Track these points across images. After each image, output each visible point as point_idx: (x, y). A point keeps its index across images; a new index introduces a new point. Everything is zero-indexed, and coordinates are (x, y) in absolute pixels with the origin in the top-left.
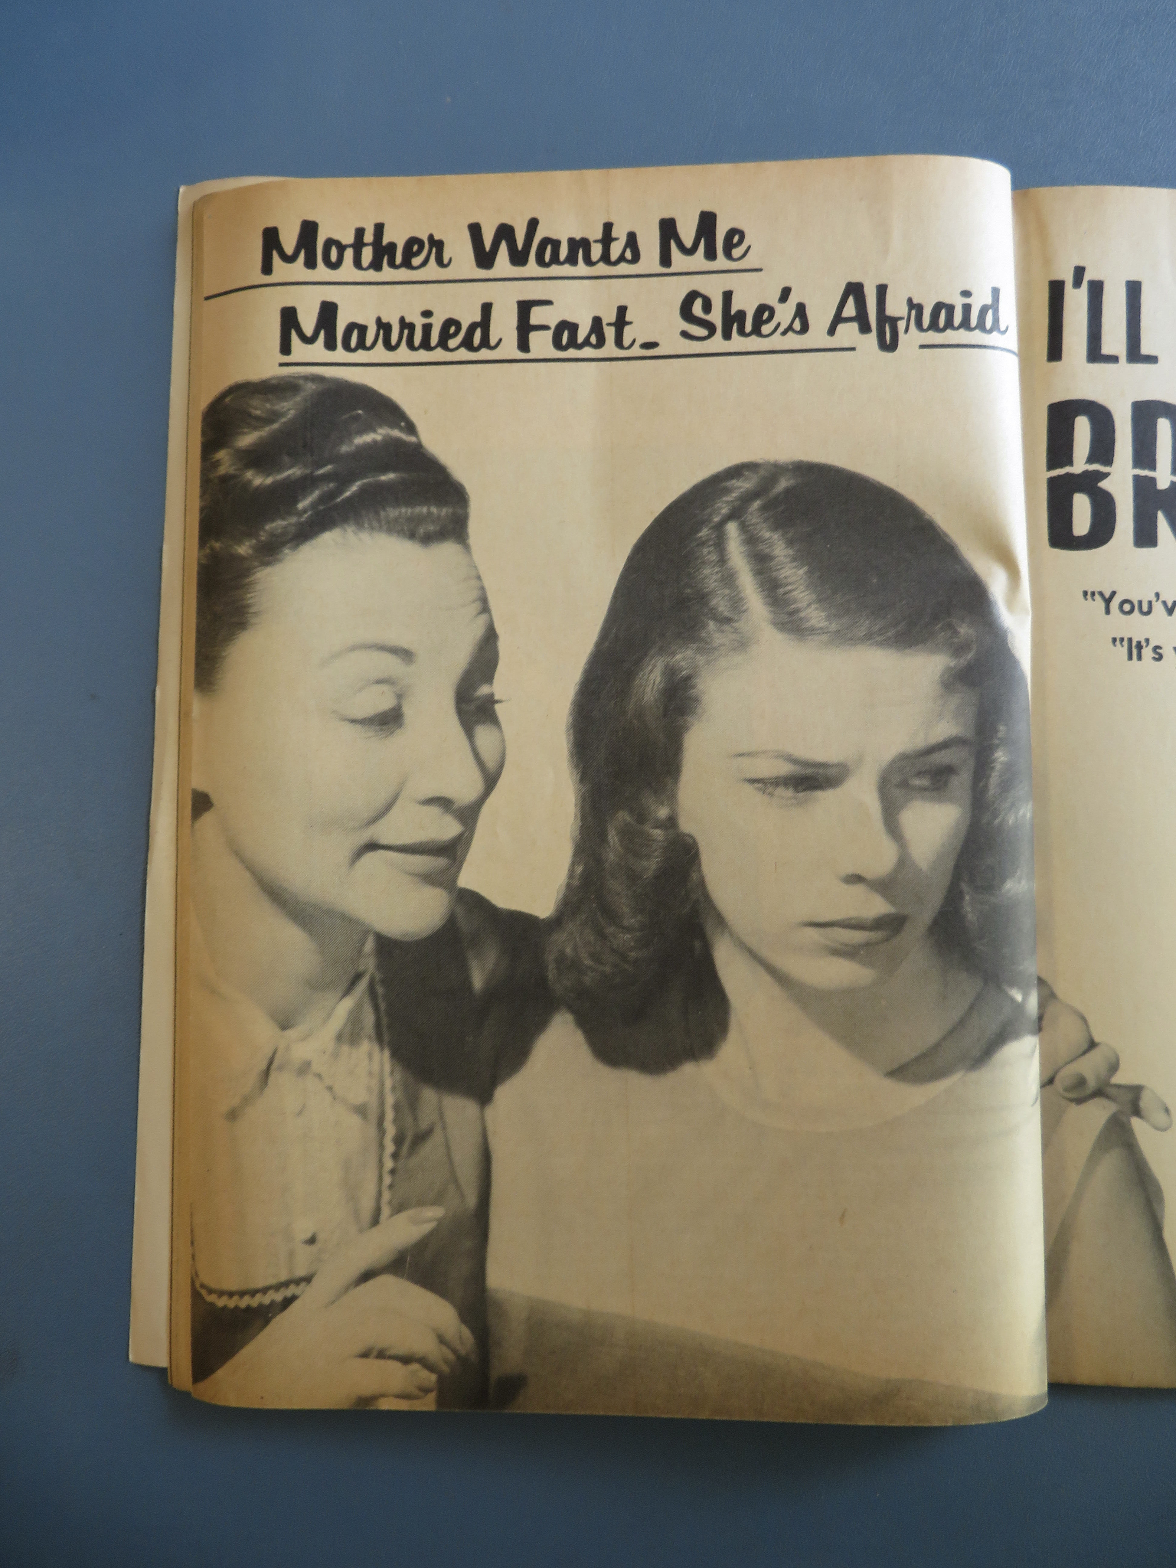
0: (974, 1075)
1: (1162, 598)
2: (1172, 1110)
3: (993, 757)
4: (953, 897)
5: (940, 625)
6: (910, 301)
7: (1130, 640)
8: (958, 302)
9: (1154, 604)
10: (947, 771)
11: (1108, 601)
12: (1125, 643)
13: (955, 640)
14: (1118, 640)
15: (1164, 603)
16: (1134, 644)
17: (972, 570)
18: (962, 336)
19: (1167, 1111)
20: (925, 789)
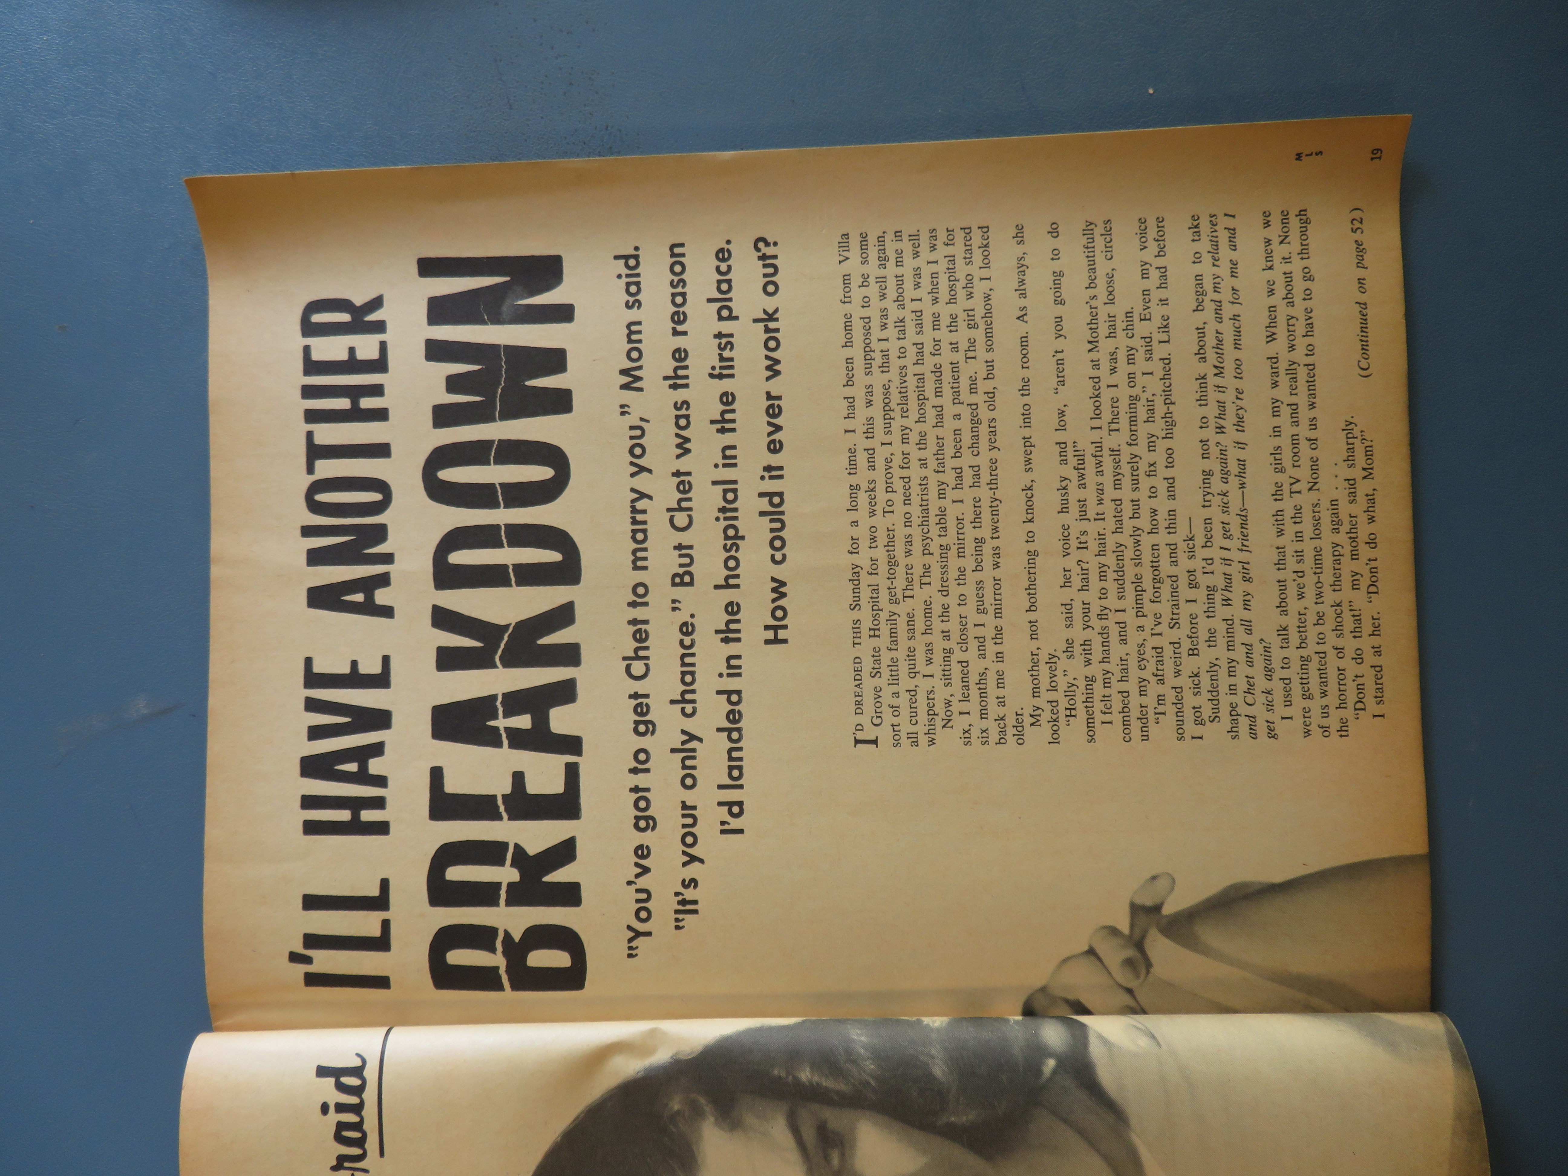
0: (1133, 1121)
1: (633, 879)
2: (1154, 873)
3: (807, 1083)
4: (952, 1133)
5: (671, 1127)
6: (334, 1168)
7: (677, 912)
8: (334, 1117)
9: (638, 887)
10: (822, 1129)
11: (638, 934)
12: (680, 916)
13: (687, 1114)
14: (677, 924)
15: (637, 876)
16: (680, 907)
17: (612, 1090)
18: (370, 1112)
19: (1154, 878)
20: (843, 1155)
